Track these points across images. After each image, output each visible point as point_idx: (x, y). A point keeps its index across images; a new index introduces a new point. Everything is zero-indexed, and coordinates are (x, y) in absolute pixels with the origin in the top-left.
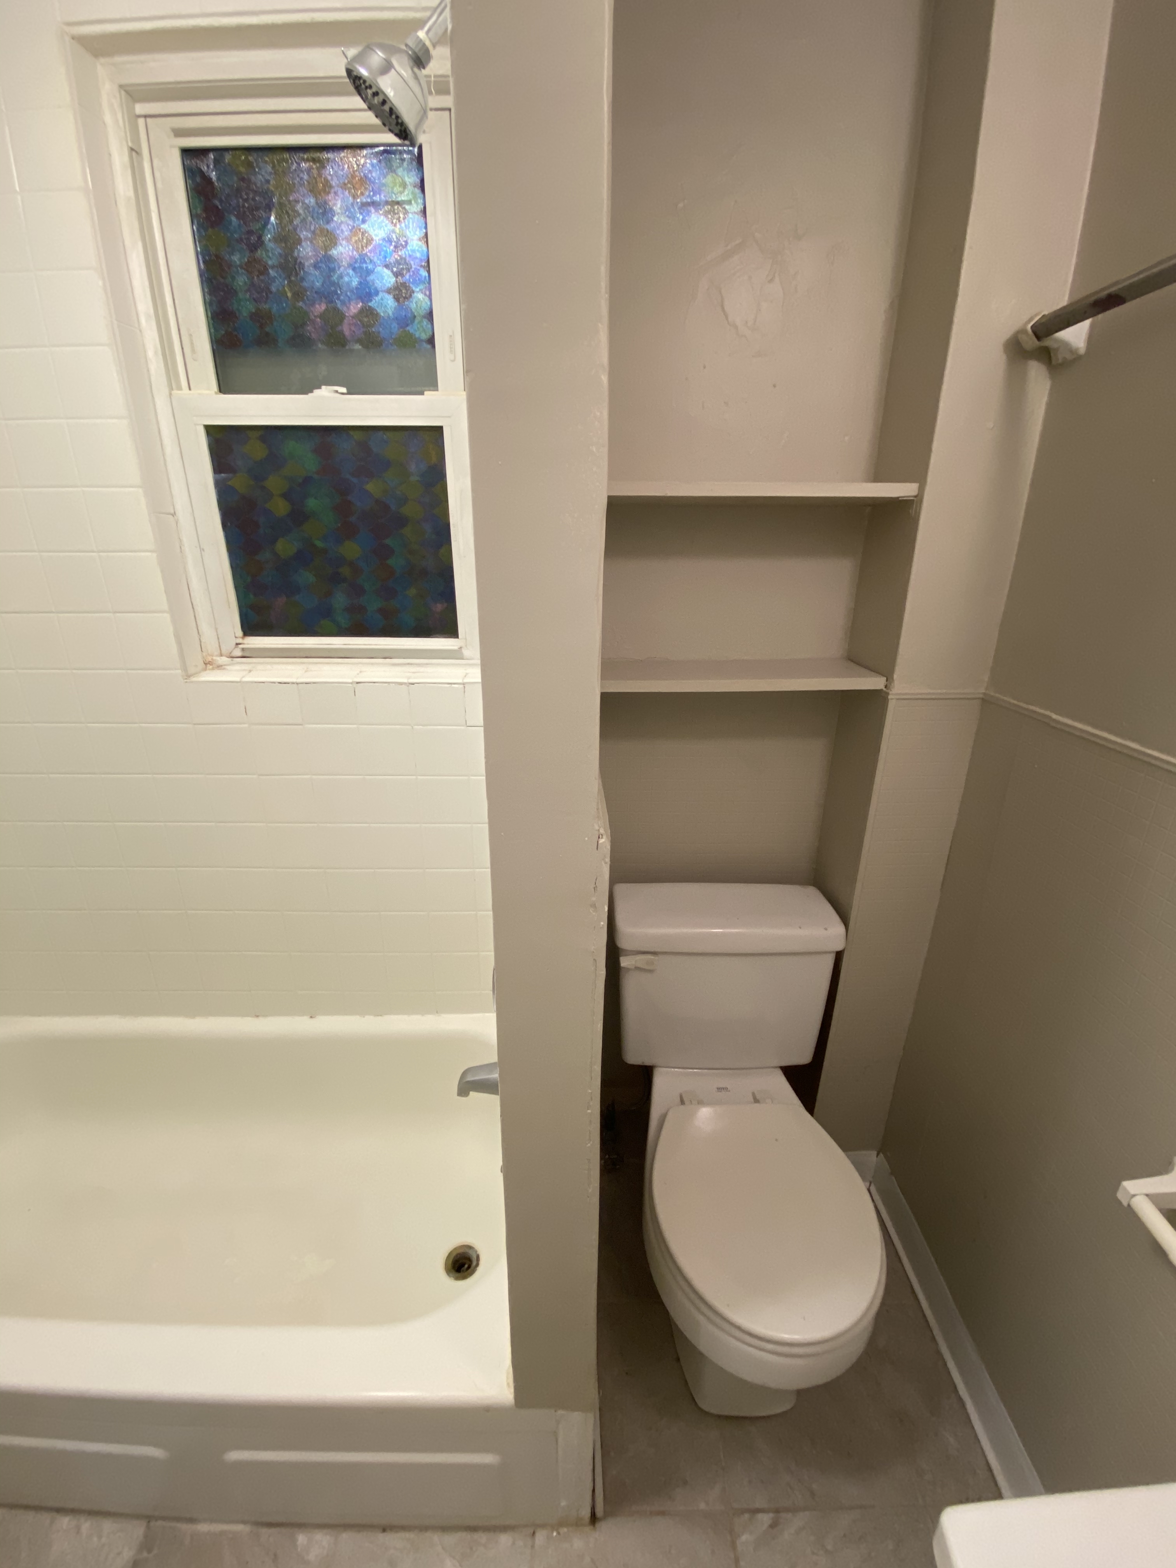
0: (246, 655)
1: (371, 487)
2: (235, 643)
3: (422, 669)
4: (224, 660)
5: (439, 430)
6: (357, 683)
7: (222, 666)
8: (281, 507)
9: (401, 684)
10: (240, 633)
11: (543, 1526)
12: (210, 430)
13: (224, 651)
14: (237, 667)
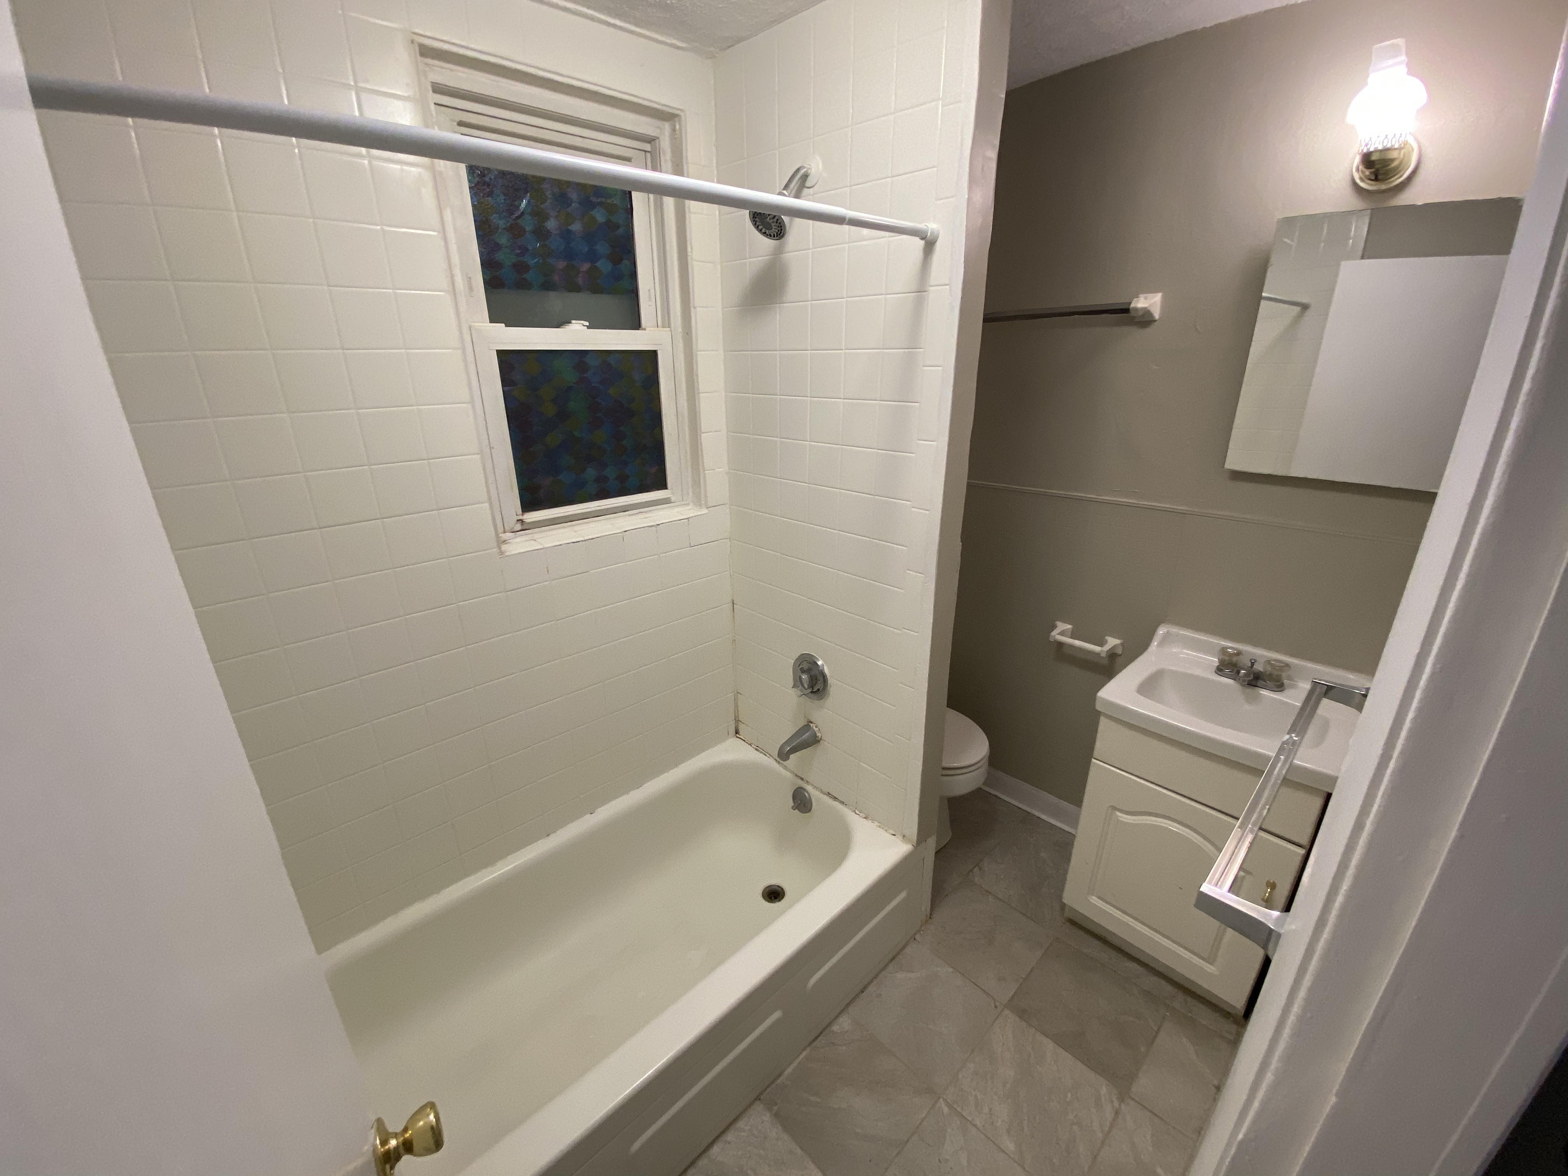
0: (525, 527)
1: (611, 391)
2: (516, 520)
3: (648, 515)
4: (509, 535)
5: (655, 352)
6: (625, 532)
7: (506, 541)
8: (550, 410)
9: (651, 526)
10: (520, 511)
11: (915, 934)
12: (501, 354)
13: (507, 528)
14: (518, 540)
